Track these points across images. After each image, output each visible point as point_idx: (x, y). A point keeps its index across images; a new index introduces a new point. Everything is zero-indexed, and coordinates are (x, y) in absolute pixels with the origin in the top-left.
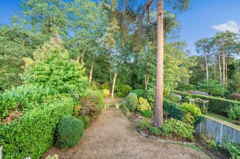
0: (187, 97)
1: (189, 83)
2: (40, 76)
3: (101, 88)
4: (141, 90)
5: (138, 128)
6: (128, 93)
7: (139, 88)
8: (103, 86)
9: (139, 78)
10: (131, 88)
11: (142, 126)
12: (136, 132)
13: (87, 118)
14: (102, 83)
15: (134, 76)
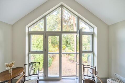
0: (87, 48)
1: (88, 43)
2: (36, 45)
3: (54, 47)
4: (70, 47)
5: (70, 60)
6: (65, 48)
7: (69, 46)
8: (55, 46)
9: (69, 42)
10: (66, 46)
11: (71, 59)
12: (69, 61)
13: (52, 58)
14: (55, 45)
15: (67, 42)
